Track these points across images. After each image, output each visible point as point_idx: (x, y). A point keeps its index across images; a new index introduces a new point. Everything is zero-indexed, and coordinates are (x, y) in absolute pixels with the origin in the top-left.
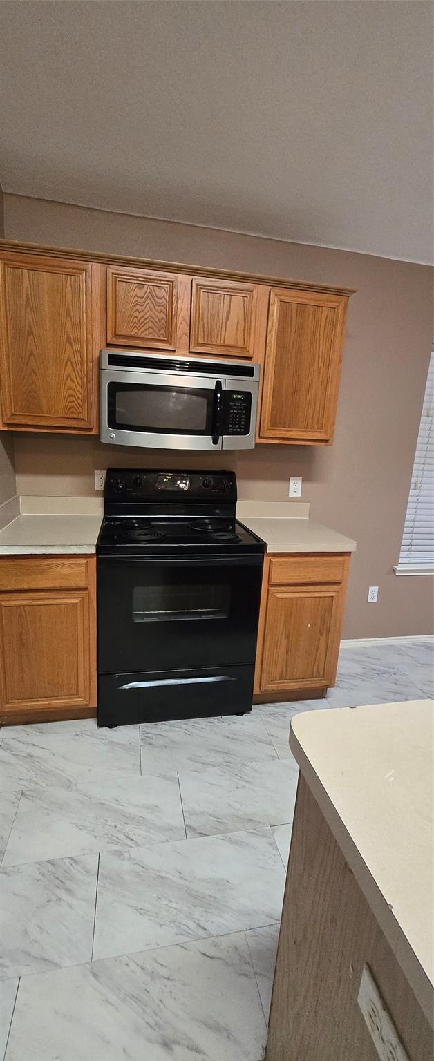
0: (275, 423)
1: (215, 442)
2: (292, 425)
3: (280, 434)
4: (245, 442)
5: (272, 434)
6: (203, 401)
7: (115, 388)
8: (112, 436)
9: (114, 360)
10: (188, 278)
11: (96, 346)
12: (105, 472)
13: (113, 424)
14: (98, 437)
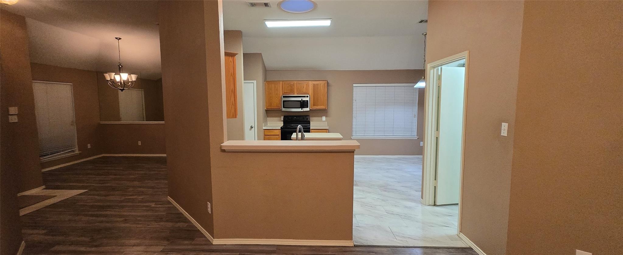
0: (314, 105)
1: (302, 109)
2: (317, 105)
3: (316, 107)
4: (307, 109)
5: (314, 107)
6: (300, 102)
7: (284, 101)
8: (284, 109)
9: (284, 97)
10: (296, 82)
11: (281, 95)
12: (283, 117)
13: (284, 107)
14: (281, 110)
